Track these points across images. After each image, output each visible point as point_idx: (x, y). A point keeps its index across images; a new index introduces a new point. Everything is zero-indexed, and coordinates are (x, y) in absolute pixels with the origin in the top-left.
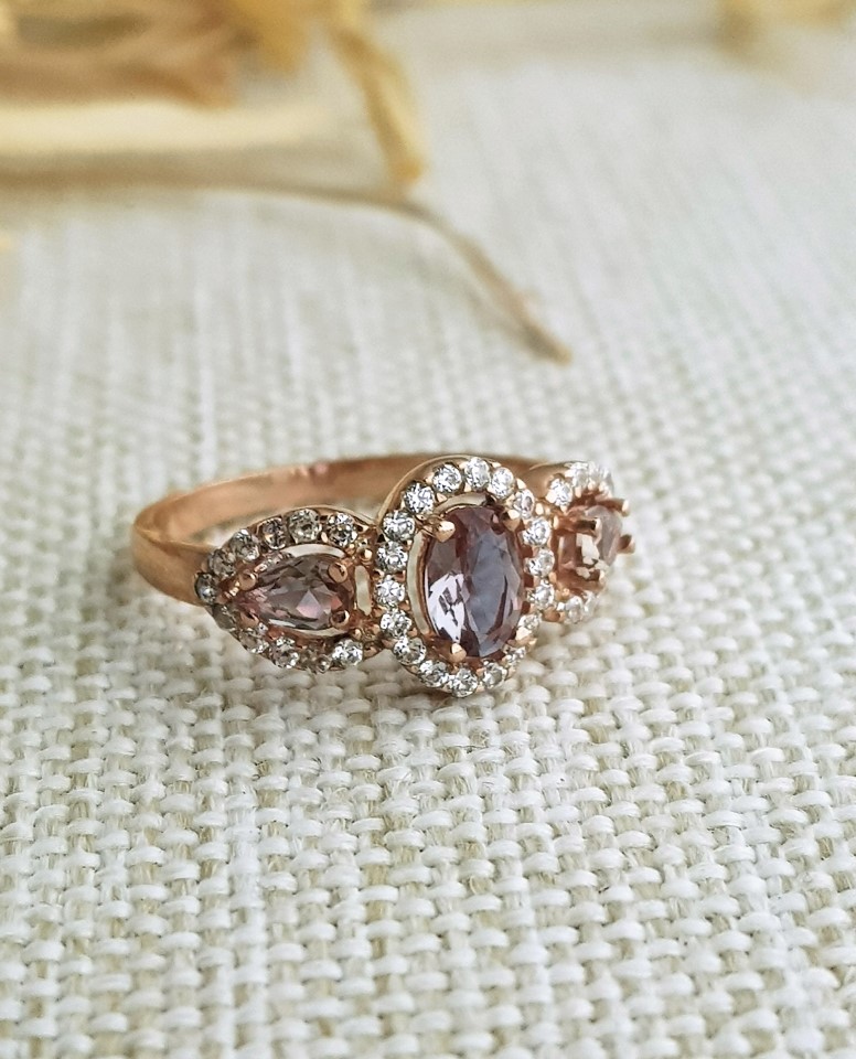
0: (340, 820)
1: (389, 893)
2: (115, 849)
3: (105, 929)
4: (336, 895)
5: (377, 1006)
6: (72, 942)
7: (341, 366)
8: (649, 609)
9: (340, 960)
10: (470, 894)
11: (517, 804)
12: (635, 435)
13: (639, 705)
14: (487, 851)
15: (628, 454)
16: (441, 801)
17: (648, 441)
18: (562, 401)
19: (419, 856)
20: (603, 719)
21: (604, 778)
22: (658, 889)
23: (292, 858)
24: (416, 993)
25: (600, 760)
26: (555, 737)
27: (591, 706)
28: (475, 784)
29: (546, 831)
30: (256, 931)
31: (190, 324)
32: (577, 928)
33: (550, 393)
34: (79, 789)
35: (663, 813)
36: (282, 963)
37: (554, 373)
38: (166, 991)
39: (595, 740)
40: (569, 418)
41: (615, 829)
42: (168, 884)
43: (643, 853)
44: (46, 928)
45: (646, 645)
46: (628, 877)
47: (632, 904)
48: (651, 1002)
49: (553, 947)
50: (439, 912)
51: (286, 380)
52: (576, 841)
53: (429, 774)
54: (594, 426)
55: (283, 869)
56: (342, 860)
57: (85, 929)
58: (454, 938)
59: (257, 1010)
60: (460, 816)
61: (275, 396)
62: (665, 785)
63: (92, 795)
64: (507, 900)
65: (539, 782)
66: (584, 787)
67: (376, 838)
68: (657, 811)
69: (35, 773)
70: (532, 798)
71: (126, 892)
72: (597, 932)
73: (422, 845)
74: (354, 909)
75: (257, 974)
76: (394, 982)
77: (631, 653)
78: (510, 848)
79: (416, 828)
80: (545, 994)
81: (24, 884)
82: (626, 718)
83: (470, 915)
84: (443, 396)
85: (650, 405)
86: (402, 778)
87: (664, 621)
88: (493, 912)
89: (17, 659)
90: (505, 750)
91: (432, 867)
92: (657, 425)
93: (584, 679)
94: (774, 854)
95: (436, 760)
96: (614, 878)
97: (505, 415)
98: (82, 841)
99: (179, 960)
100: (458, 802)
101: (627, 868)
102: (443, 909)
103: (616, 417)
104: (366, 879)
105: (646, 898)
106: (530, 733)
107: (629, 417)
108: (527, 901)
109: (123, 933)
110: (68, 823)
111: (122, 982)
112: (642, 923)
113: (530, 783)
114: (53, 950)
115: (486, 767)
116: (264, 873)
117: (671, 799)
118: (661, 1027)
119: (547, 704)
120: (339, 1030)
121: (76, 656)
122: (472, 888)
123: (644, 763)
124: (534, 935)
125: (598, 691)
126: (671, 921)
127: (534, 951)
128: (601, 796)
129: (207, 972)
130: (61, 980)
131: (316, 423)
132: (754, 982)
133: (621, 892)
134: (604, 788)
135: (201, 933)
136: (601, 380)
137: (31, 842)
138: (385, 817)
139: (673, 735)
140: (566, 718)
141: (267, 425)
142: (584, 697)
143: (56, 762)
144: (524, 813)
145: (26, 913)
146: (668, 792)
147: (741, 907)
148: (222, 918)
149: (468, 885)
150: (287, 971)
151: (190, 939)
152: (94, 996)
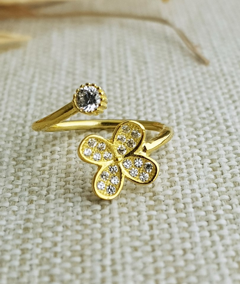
0: (141, 193)
1: (154, 213)
2: (78, 202)
3: (74, 223)
4: (139, 213)
5: (150, 243)
6: (66, 227)
7: (143, 68)
8: (230, 134)
9: (140, 231)
10: (177, 213)
11: (191, 188)
12: (227, 85)
13: (227, 160)
14: (182, 201)
15: (226, 91)
16: (169, 188)
17: (231, 86)
18: (207, 76)
19: (163, 203)
20: (216, 164)
21: (216, 181)
22: (231, 211)
23: (127, 203)
24: (161, 239)
25: (215, 176)
26: (202, 169)
27: (213, 161)
28: (179, 183)
29: (199, 195)
30: (117, 223)
31: (99, 57)
32: (208, 222)
33: (203, 74)
34: (68, 185)
35: (233, 190)
36: (124, 232)
37: (204, 68)
38: (92, 240)
39: (214, 170)
40: (209, 81)
41: (219, 195)
42: (92, 211)
43: (227, 201)
44: (58, 223)
45: (229, 144)
46: (222, 208)
47: (223, 215)
48: (228, 241)
49: (201, 227)
50: (168, 218)
51: (127, 72)
52: (208, 198)
53: (166, 180)
54: (216, 83)
55: (124, 206)
56: (141, 204)
57: (69, 223)
58: (172, 225)
59: (117, 244)
60: (175, 191)
61: (124, 76)
62: (234, 182)
63: (71, 187)
64: (188, 214)
65: (197, 182)
66: (210, 183)
67: (151, 198)
68: (231, 189)
69: (55, 181)
70: (195, 186)
71: (81, 213)
72: (213, 223)
73: (164, 200)
74: (144, 217)
75: (117, 234)
76: (155, 237)
77: (225, 146)
78: (189, 200)
79: (162, 195)
80: (197, 239)
81: (52, 211)
82: (223, 164)
83: (177, 218)
84: (172, 75)
85: (232, 77)
86: (158, 181)
87: (234, 137)
88: (184, 218)
89: (50, 150)
90: (188, 173)
91: (166, 205)
92: (234, 82)
93: (211, 154)
95: (168, 176)
96: (218, 208)
97: (190, 80)
98: (68, 199)
99: (95, 231)
100: (174, 188)
101: (222, 205)
102: (169, 217)
103: (222, 80)
104: (148, 209)
105: (227, 213)
106: (195, 169)
107: (226, 80)
108: (193, 215)
109: (80, 224)
110: (64, 194)
111: (79, 237)
112: (226, 220)
113: (195, 182)
114: (60, 229)
115: (182, 178)
116: (119, 208)
117: (235, 186)
118: (231, 248)
119: (200, 161)
120: (139, 250)
121: (66, 149)
122: (178, 211)
123: (228, 176)
124: (195, 224)
125: (215, 157)
126: (234, 219)
127: (195, 228)
128: (215, 186)
129: (103, 235)
130: (62, 237)
131: (135, 84)
133: (220, 212)
134: (216, 184)
135: (101, 224)
136: (218, 70)
137: (54, 200)
138: (153, 192)
139: (236, 168)
140: (206, 164)
141: (121, 85)
142: (211, 159)
143: (61, 178)
144: (193, 190)
145: (53, 219)
146: (234, 185)
148: (107, 220)
149: (176, 210)
150: (125, 234)
151: (98, 225)
152: (71, 241)
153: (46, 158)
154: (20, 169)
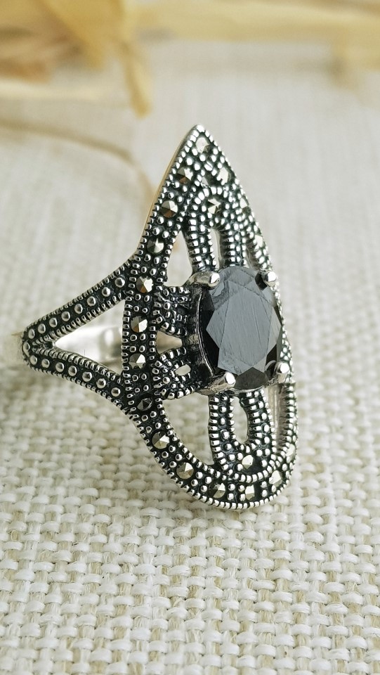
94: (168, 533)
132: (129, 600)
147: (139, 560)
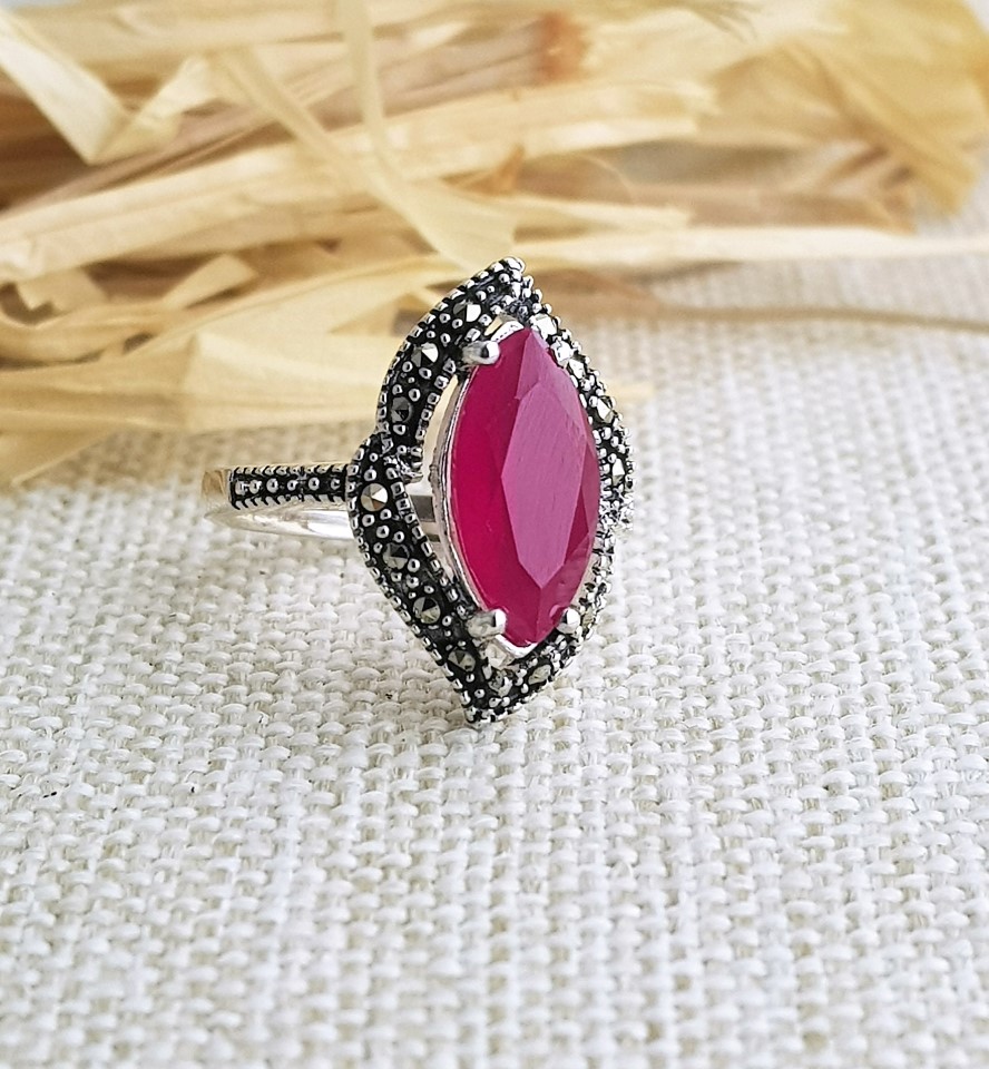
110: (911, 931)
114: (926, 1042)
121: (877, 780)
137: (880, 947)
143: (886, 877)
145: (894, 1009)
153: (816, 807)
154: (738, 841)
